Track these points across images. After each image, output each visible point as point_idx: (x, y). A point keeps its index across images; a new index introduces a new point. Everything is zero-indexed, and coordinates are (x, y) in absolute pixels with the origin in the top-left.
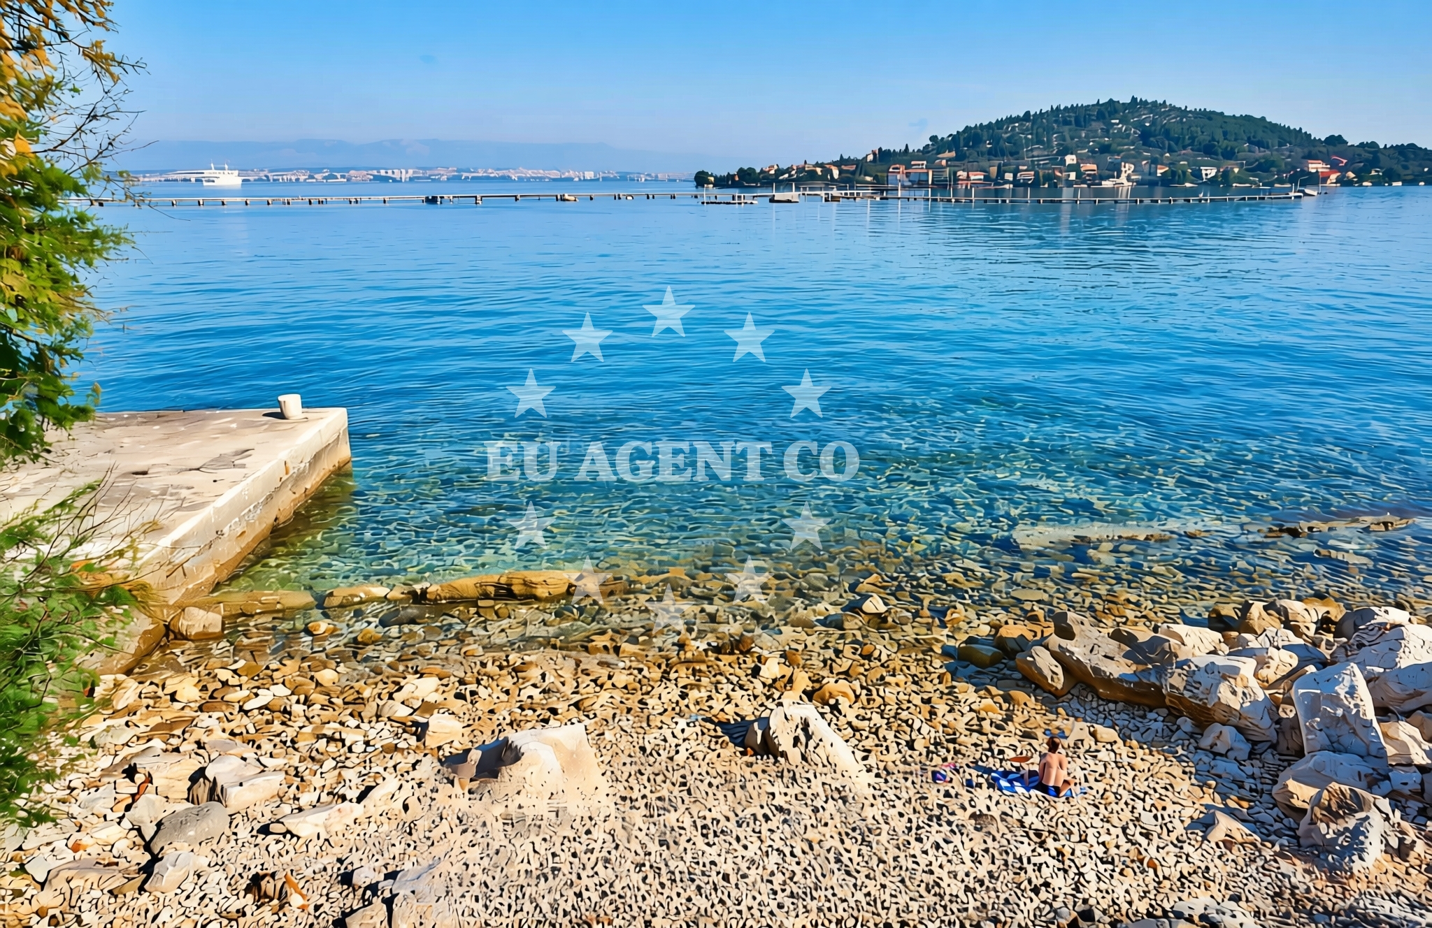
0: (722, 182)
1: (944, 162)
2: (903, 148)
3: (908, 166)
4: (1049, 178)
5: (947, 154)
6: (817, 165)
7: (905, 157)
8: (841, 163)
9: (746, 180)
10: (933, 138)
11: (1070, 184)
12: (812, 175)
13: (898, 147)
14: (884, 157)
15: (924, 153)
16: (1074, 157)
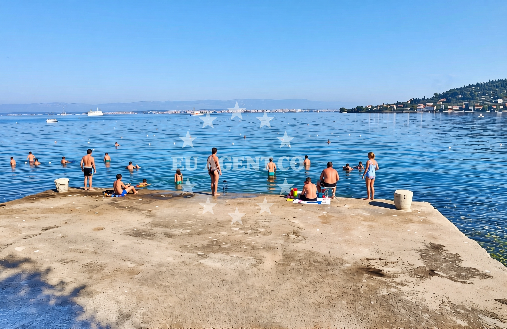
0: (349, 111)
1: (441, 103)
2: (423, 98)
3: (425, 105)
4: (490, 108)
5: (442, 100)
6: (388, 105)
7: (424, 101)
8: (398, 104)
9: (359, 110)
10: (436, 94)
11: (500, 110)
12: (386, 109)
13: (421, 98)
14: (415, 101)
15: (432, 100)
16: (502, 100)
